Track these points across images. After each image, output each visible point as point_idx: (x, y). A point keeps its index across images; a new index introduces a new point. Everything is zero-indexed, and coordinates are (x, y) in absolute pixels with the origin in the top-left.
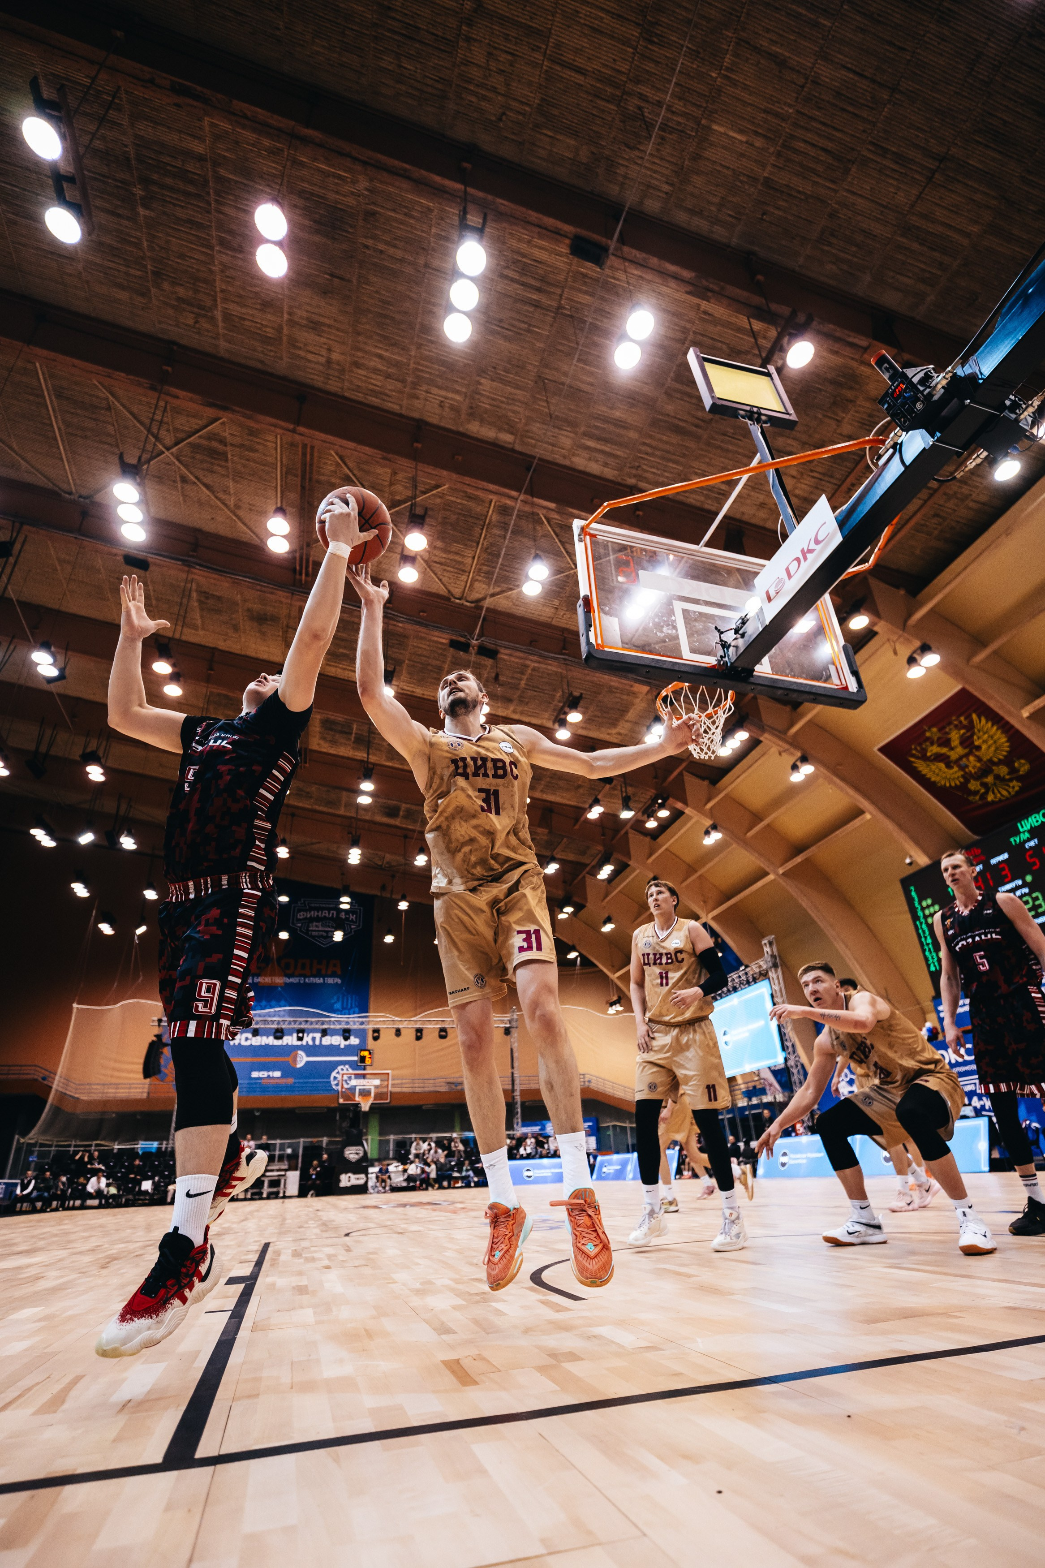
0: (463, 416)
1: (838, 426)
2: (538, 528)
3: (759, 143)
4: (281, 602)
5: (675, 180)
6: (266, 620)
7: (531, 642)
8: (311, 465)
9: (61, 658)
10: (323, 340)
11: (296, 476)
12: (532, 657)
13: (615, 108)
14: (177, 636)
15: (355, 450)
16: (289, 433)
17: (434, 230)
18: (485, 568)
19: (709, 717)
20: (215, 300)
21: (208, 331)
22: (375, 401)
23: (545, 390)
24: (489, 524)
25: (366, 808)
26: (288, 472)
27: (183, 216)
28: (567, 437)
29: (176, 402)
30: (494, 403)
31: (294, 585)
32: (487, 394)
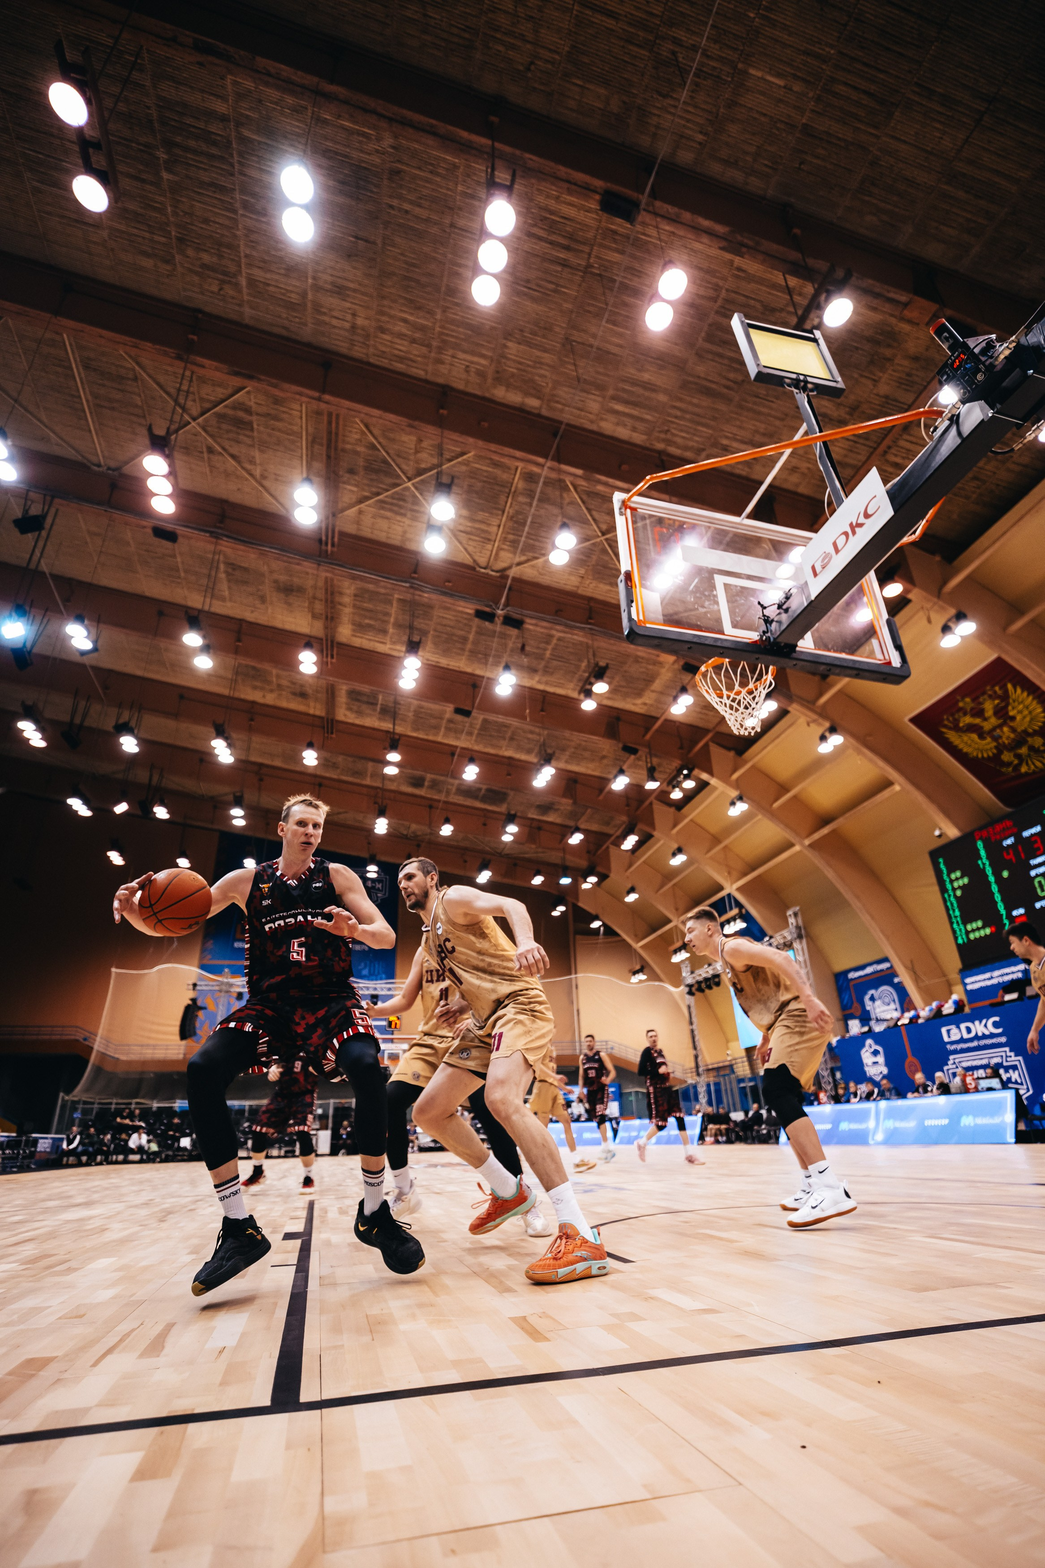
0: (490, 381)
1: (874, 386)
2: (565, 495)
3: (797, 87)
4: (307, 573)
5: (710, 129)
6: (292, 590)
7: (557, 612)
8: (337, 434)
9: (94, 631)
10: (348, 305)
11: (322, 445)
12: (558, 627)
13: (647, 54)
14: (206, 608)
15: (380, 418)
16: (314, 401)
17: (460, 188)
18: (511, 537)
19: (750, 692)
20: (240, 266)
21: (233, 298)
22: (400, 367)
23: (573, 352)
24: (515, 492)
25: (392, 778)
26: (313, 441)
27: (207, 180)
28: (595, 401)
29: (201, 372)
30: (520, 366)
31: (320, 556)
32: (513, 357)
